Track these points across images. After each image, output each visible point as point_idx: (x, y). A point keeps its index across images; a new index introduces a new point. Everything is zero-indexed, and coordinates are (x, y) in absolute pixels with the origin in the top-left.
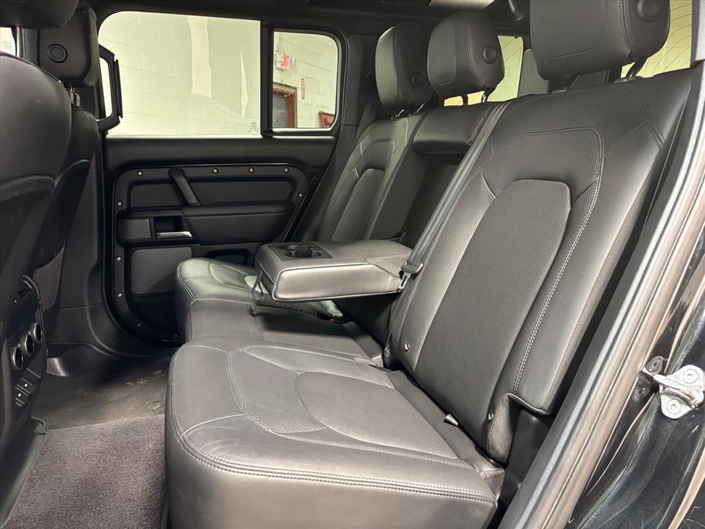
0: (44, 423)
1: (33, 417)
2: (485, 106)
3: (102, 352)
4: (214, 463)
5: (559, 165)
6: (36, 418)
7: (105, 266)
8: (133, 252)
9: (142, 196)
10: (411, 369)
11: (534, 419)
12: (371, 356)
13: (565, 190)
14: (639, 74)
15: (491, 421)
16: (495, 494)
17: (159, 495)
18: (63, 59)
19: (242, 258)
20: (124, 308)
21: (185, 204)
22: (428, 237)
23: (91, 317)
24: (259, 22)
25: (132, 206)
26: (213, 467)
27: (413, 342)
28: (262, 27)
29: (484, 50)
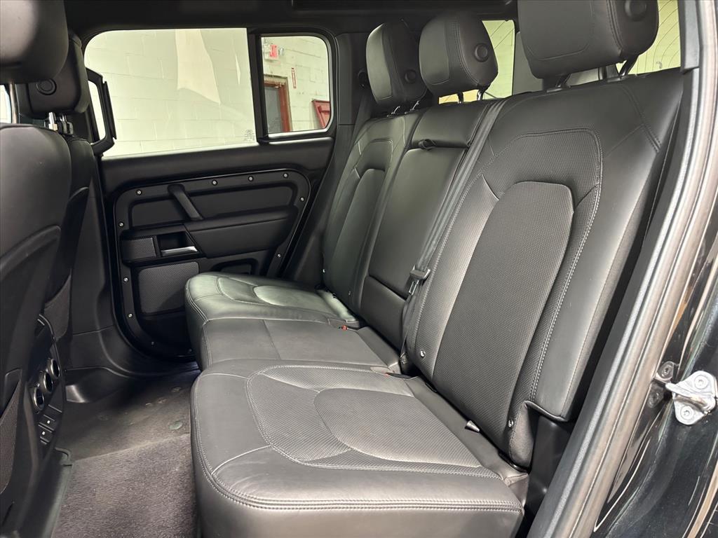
0: (69, 453)
1: (57, 449)
2: (480, 105)
3: (118, 374)
4: (246, 501)
5: (559, 167)
6: (62, 450)
7: (113, 289)
8: (140, 271)
9: (143, 215)
10: (429, 375)
11: (553, 424)
12: (387, 363)
13: (567, 192)
14: (631, 72)
15: (511, 428)
16: (521, 501)
17: (191, 520)
18: (53, 91)
19: (248, 268)
20: (136, 327)
21: (187, 219)
22: (434, 242)
23: (104, 341)
24: (245, 29)
25: (134, 225)
26: (245, 505)
27: (428, 349)
28: (248, 34)
29: (475, 48)
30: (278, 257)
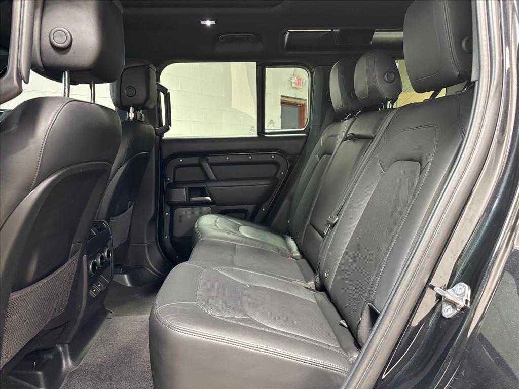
0: (113, 312)
3: (154, 274)
6: (108, 309)
7: (158, 218)
8: (175, 209)
9: (183, 175)
10: (329, 290)
12: (307, 281)
13: (418, 166)
15: (360, 322)
18: (133, 95)
19: (243, 215)
20: (168, 245)
21: (208, 179)
23: (148, 250)
24: (256, 63)
25: (176, 180)
27: (330, 272)
28: (257, 66)
29: (385, 74)
30: (262, 210)
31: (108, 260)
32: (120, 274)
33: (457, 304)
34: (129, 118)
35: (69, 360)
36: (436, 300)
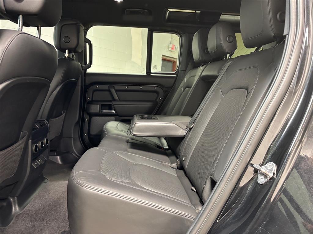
0: (48, 179)
3: (77, 157)
6: (46, 177)
7: (81, 123)
8: (92, 117)
9: (98, 96)
10: (185, 169)
12: (172, 163)
13: (246, 92)
15: (204, 188)
18: (68, 42)
21: (114, 100)
22: (197, 113)
23: (74, 142)
24: (147, 29)
25: (93, 99)
27: (186, 157)
28: (148, 31)
29: (227, 37)
31: (46, 145)
32: (54, 155)
33: (267, 175)
34: (65, 57)
35: (17, 207)
36: (254, 173)
